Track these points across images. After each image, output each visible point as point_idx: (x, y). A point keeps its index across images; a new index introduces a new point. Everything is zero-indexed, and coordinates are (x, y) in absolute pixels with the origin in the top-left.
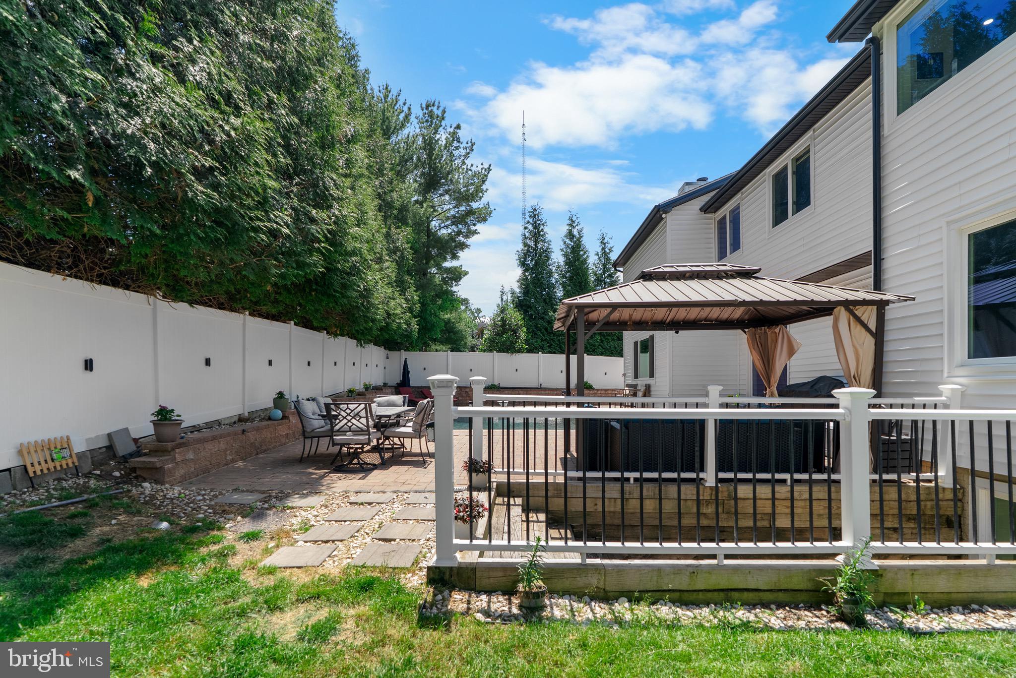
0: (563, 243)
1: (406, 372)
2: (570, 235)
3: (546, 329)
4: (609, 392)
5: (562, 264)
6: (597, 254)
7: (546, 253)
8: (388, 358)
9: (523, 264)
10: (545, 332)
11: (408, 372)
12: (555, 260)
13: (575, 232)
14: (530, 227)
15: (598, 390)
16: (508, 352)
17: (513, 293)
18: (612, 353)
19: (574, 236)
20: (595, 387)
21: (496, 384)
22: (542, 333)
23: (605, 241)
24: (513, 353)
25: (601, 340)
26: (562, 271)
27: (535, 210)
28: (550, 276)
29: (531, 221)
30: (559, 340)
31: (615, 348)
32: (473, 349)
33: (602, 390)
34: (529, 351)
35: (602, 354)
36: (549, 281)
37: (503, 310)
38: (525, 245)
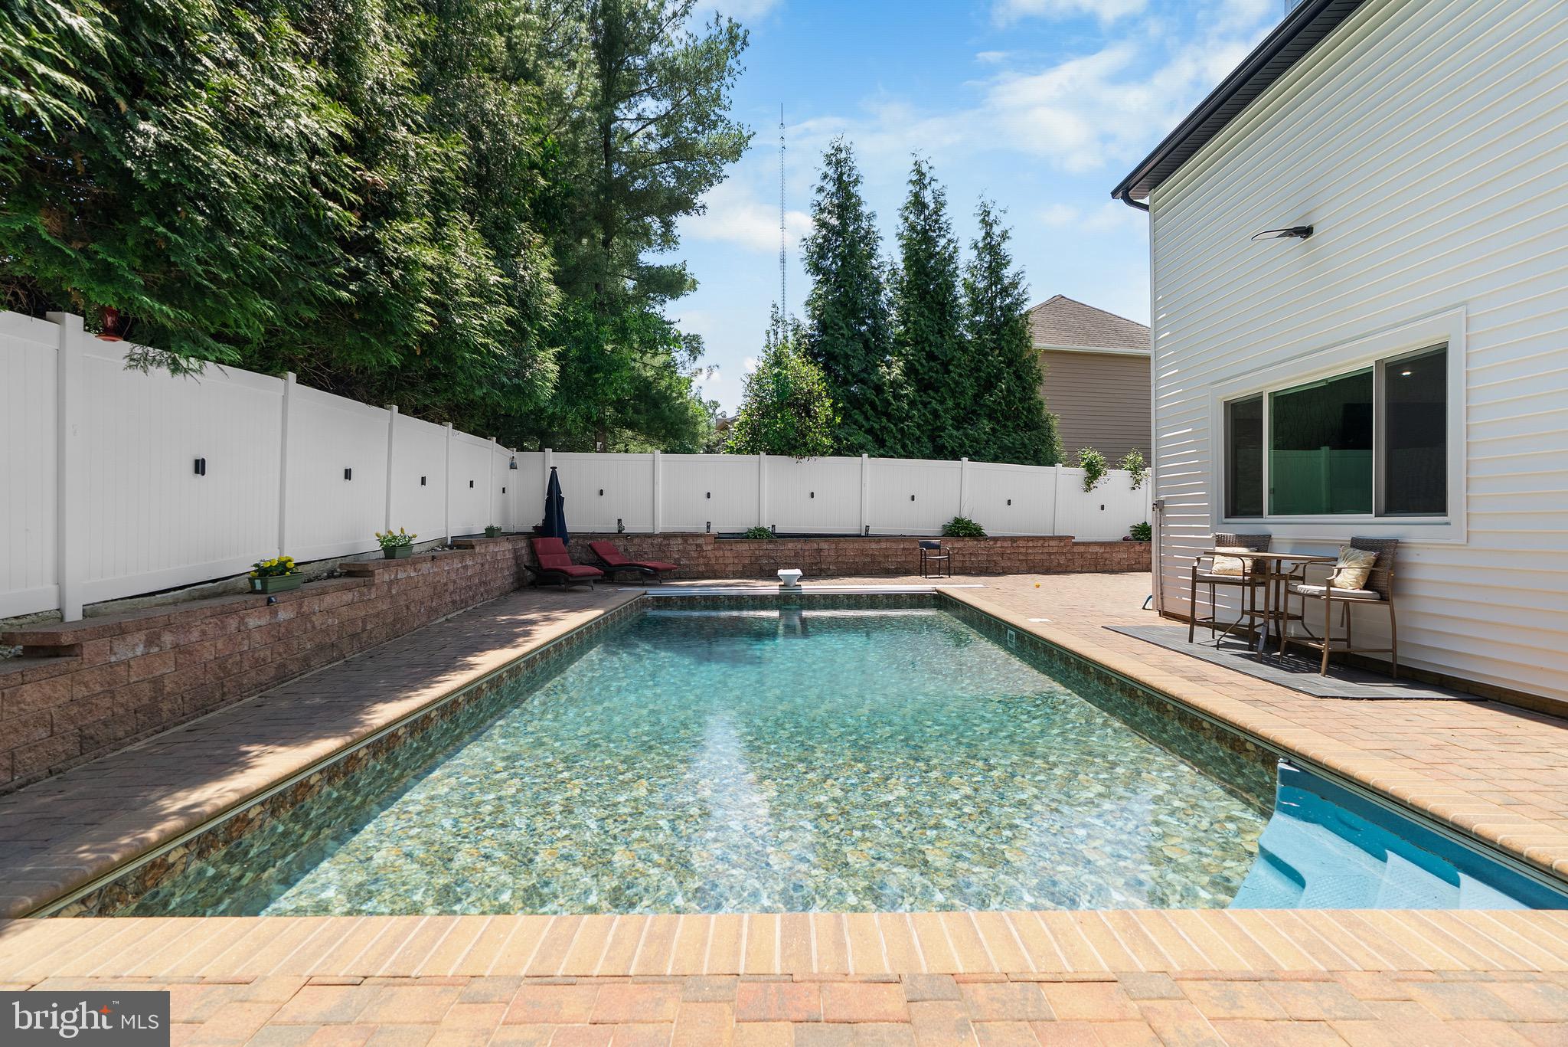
0: (901, 221)
1: (554, 500)
2: (918, 204)
3: (873, 405)
4: (1021, 543)
5: (901, 266)
6: (976, 246)
7: (869, 238)
8: (513, 466)
9: (816, 268)
10: (870, 412)
11: (561, 501)
12: (886, 259)
13: (928, 197)
14: (830, 187)
15: (995, 539)
16: (790, 455)
17: (797, 329)
18: (1018, 458)
19: (925, 206)
20: (988, 531)
21: (766, 524)
22: (865, 414)
23: (992, 217)
24: (802, 456)
25: (993, 429)
26: (901, 283)
27: (839, 150)
28: (878, 291)
29: (831, 172)
30: (902, 429)
31: (1023, 445)
32: (710, 450)
33: (1004, 539)
34: (838, 453)
35: (995, 459)
36: (875, 302)
37: (778, 360)
38: (823, 224)
